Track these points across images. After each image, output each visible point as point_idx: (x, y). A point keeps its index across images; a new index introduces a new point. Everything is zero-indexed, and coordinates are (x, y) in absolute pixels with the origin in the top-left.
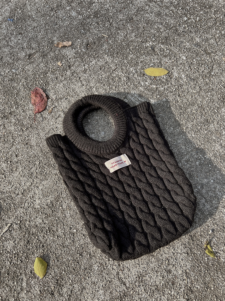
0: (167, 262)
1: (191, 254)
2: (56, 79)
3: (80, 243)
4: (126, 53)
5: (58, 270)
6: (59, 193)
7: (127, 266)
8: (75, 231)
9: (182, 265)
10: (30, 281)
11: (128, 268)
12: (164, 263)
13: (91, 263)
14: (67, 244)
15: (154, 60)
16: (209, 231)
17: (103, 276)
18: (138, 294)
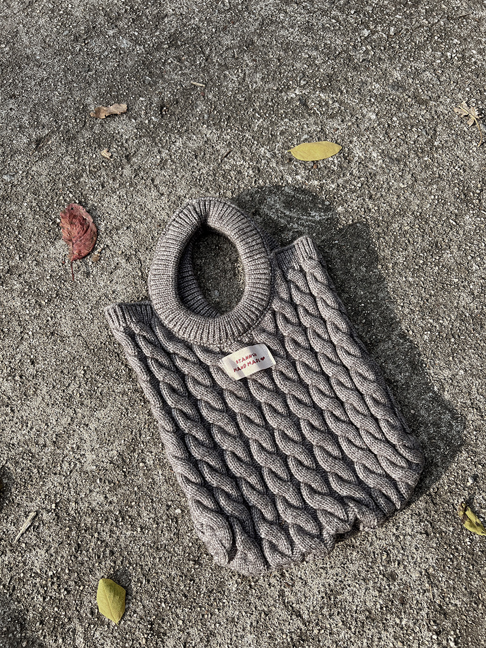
0: (384, 558)
1: (434, 533)
2: (101, 188)
3: (193, 537)
4: (248, 117)
5: (152, 601)
6: (134, 433)
7: (300, 576)
8: (178, 511)
9: (419, 559)
10: (92, 632)
11: (302, 579)
12: (379, 560)
13: (221, 579)
14: (165, 541)
15: (308, 127)
16: (468, 479)
17: (250, 604)
18: (330, 633)
